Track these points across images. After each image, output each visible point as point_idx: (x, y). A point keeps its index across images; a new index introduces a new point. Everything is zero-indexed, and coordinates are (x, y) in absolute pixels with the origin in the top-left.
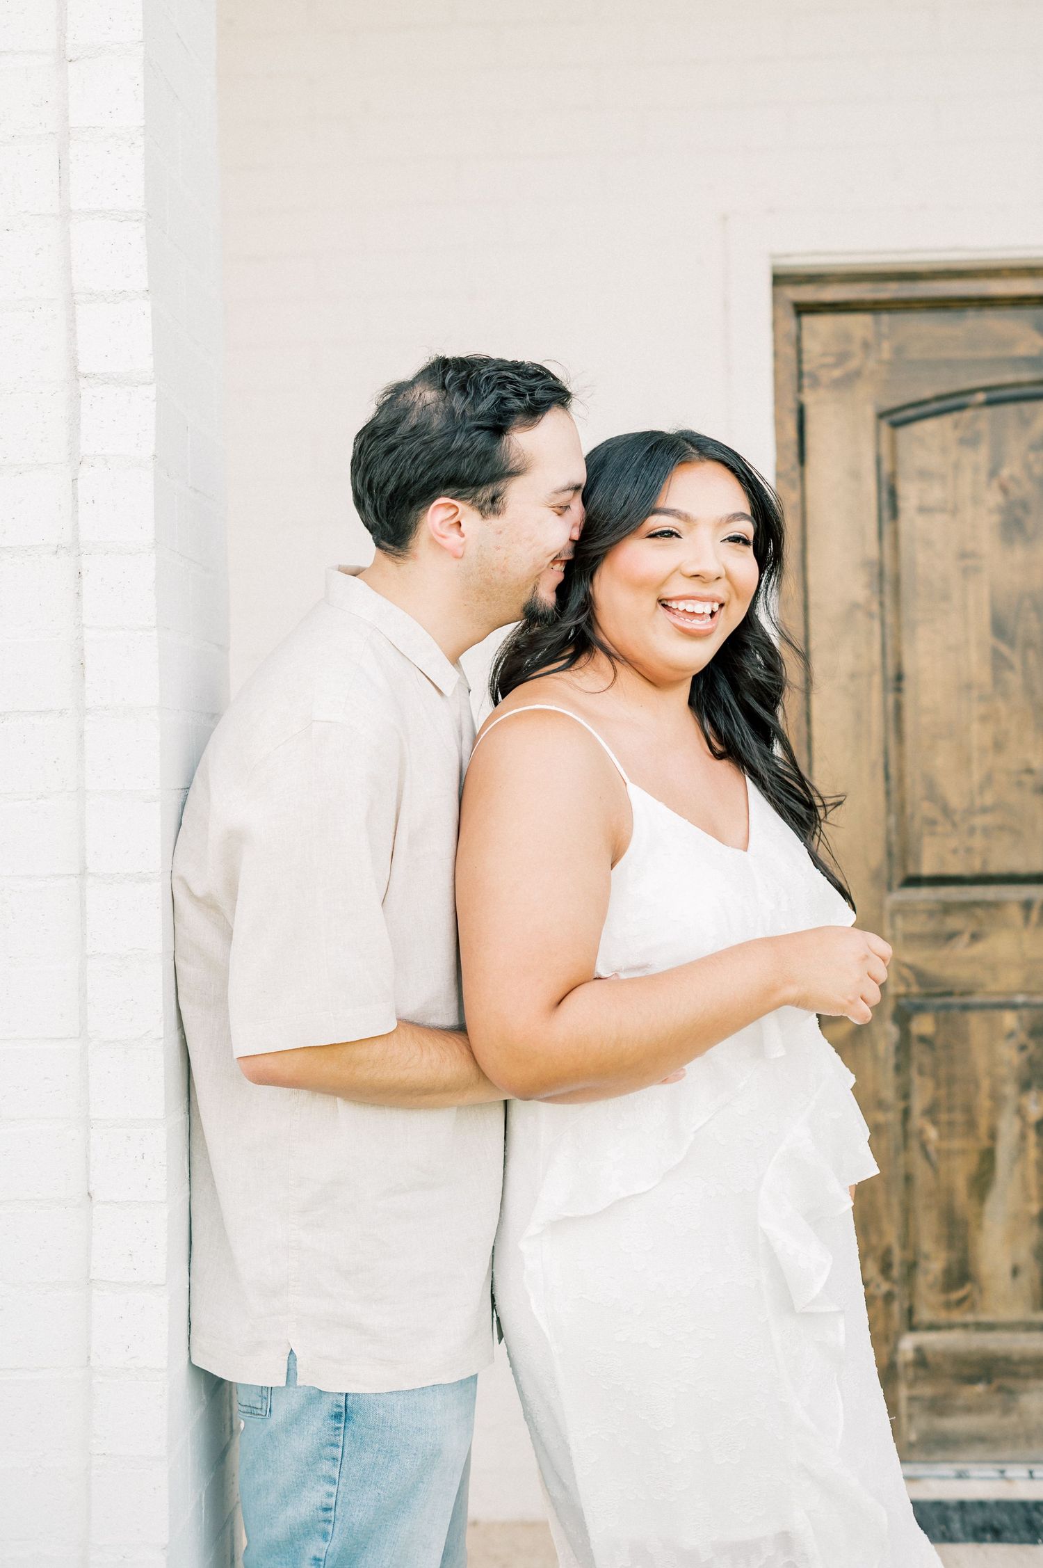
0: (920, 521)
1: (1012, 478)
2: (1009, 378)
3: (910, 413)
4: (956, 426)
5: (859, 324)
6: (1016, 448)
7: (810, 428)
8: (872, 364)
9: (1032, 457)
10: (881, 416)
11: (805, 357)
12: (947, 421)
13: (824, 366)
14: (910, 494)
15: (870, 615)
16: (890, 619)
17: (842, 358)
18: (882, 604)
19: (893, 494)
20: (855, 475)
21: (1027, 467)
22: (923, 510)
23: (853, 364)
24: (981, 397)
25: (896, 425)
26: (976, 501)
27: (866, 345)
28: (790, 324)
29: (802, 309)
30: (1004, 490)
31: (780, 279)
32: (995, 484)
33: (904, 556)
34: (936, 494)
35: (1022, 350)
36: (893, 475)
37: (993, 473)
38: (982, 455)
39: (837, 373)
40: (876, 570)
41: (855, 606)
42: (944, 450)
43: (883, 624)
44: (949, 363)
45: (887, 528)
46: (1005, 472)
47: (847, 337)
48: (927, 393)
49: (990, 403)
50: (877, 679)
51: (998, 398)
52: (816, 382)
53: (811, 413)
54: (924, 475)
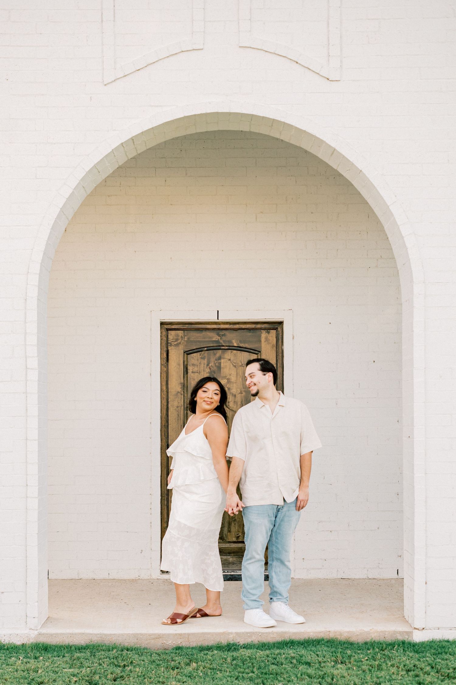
0: (192, 374)
1: (211, 366)
2: (212, 345)
3: (191, 352)
4: (200, 355)
5: (180, 333)
6: (213, 359)
7: (169, 354)
8: (183, 341)
9: (216, 362)
10: (184, 352)
11: (169, 340)
12: (199, 353)
13: (172, 341)
14: (190, 369)
15: (181, 394)
16: (185, 395)
17: (177, 340)
18: (184, 392)
19: (187, 369)
20: (179, 365)
21: (215, 364)
22: (193, 372)
23: (179, 341)
24: (206, 349)
25: (188, 354)
26: (204, 371)
27: (182, 337)
28: (164, 333)
29: (168, 330)
30: (210, 369)
31: (162, 324)
32: (208, 367)
33: (189, 382)
34: (196, 369)
35: (214, 339)
36: (187, 365)
37: (208, 365)
38: (206, 361)
39: (176, 343)
40: (183, 385)
41: (179, 392)
42: (198, 360)
43: (184, 396)
44: (199, 341)
45: (185, 376)
46: (210, 365)
47: (178, 335)
48: (195, 348)
49: (207, 350)
50: (182, 408)
51: (209, 349)
52: (171, 345)
53: (170, 351)
54: (193, 365)
